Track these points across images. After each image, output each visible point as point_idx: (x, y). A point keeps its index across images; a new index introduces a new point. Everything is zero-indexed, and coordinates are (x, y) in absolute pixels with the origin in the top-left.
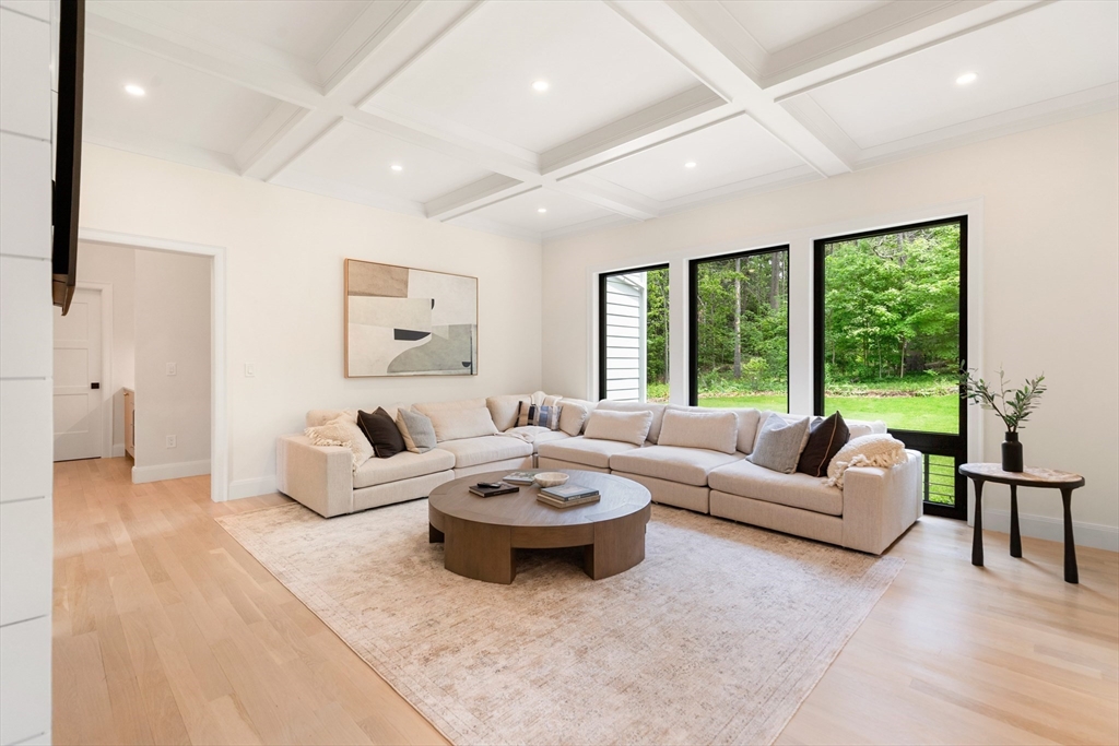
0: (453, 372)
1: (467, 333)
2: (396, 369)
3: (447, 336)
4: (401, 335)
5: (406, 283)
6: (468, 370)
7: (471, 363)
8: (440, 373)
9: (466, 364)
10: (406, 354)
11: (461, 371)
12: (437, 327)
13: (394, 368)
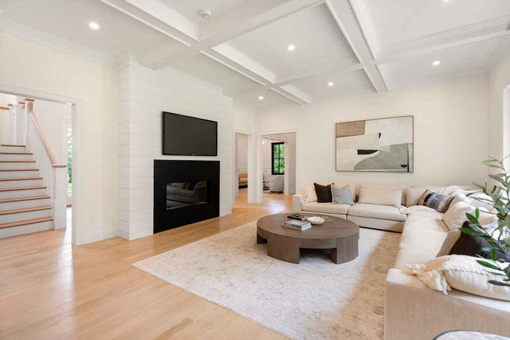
0: (394, 170)
1: (407, 148)
2: (359, 168)
3: (389, 151)
4: (361, 152)
5: (364, 128)
6: (406, 169)
7: (408, 165)
8: (385, 170)
9: (403, 166)
10: (364, 161)
11: (400, 170)
12: (382, 147)
13: (357, 168)
